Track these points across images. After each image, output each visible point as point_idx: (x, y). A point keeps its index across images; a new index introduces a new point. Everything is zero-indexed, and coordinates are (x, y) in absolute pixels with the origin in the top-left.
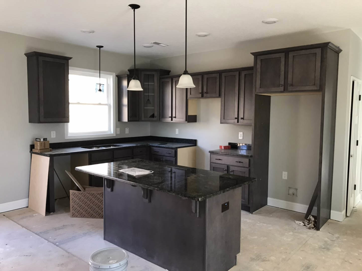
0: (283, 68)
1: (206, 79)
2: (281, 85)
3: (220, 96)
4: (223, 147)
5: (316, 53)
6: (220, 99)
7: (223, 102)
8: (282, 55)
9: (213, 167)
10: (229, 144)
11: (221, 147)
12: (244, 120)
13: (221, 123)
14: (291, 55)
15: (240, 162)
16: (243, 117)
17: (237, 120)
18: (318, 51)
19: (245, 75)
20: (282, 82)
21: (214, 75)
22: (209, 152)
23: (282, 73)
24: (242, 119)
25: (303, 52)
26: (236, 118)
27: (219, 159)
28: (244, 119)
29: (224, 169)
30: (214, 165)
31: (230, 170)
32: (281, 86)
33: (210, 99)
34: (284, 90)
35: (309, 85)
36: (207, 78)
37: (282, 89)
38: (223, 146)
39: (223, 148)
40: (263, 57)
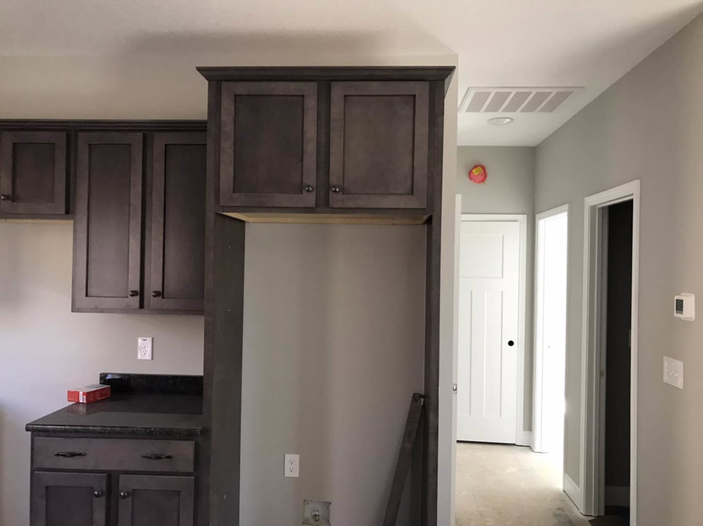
0: (311, 132)
1: (10, 147)
2: (308, 186)
3: (69, 211)
4: (84, 394)
5: (414, 96)
6: (72, 222)
7: (84, 236)
8: (310, 90)
9: (47, 487)
10: (103, 378)
11: (73, 395)
12: (163, 297)
13: (74, 310)
14: (338, 91)
15: (158, 457)
16: (160, 289)
17: (137, 298)
18: (421, 90)
19: (166, 145)
20: (310, 179)
21: (43, 137)
22: (27, 429)
23: (311, 148)
24: (157, 294)
25: (375, 87)
26: (134, 294)
27: (73, 455)
28: (165, 296)
29: (92, 489)
30: (49, 479)
31: (118, 492)
32: (308, 191)
33: (30, 221)
34: (317, 205)
35: (396, 194)
36: (14, 144)
37: (310, 199)
38: (81, 393)
39: (82, 399)
40: (242, 88)
